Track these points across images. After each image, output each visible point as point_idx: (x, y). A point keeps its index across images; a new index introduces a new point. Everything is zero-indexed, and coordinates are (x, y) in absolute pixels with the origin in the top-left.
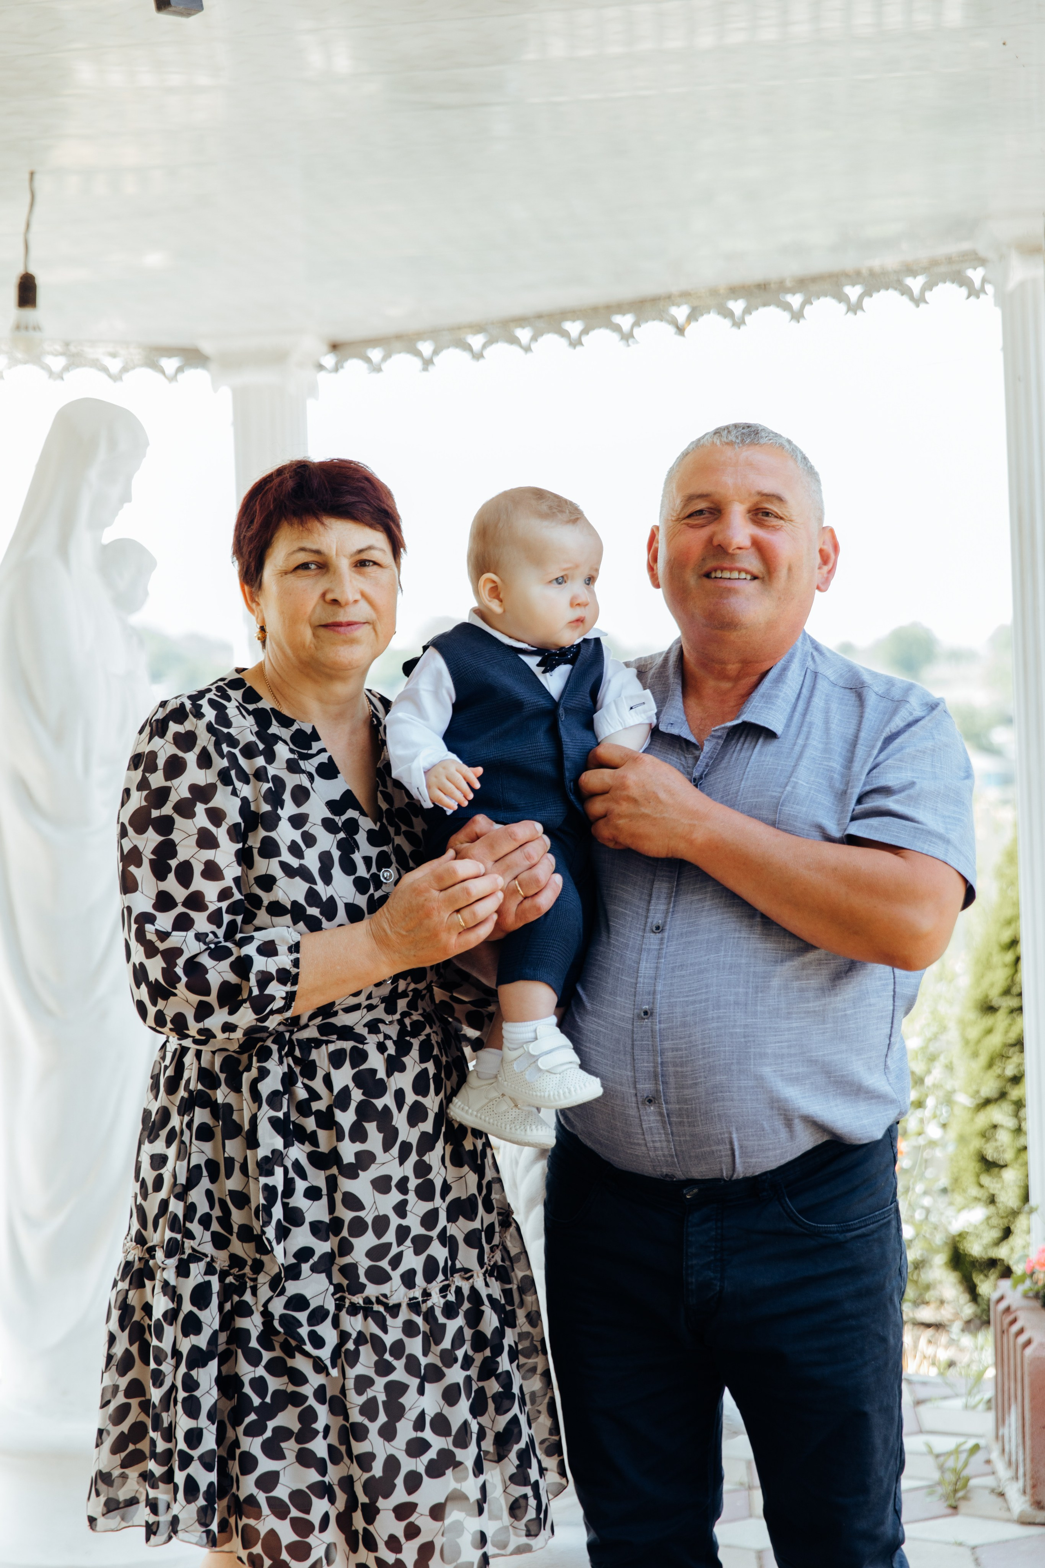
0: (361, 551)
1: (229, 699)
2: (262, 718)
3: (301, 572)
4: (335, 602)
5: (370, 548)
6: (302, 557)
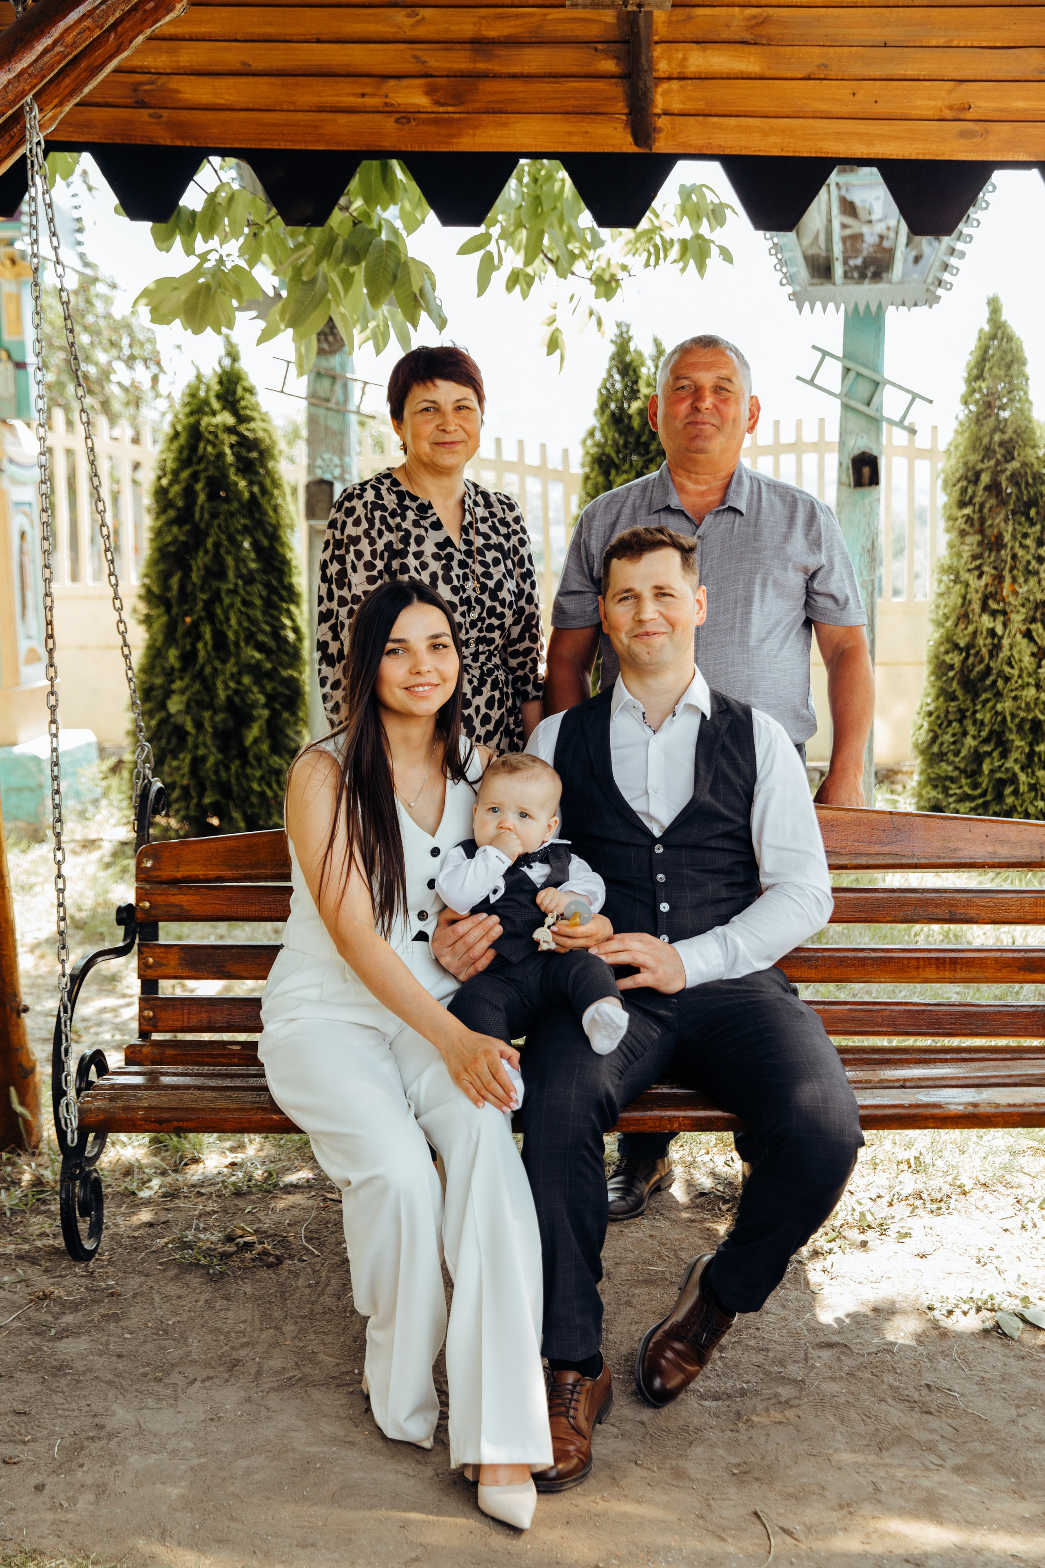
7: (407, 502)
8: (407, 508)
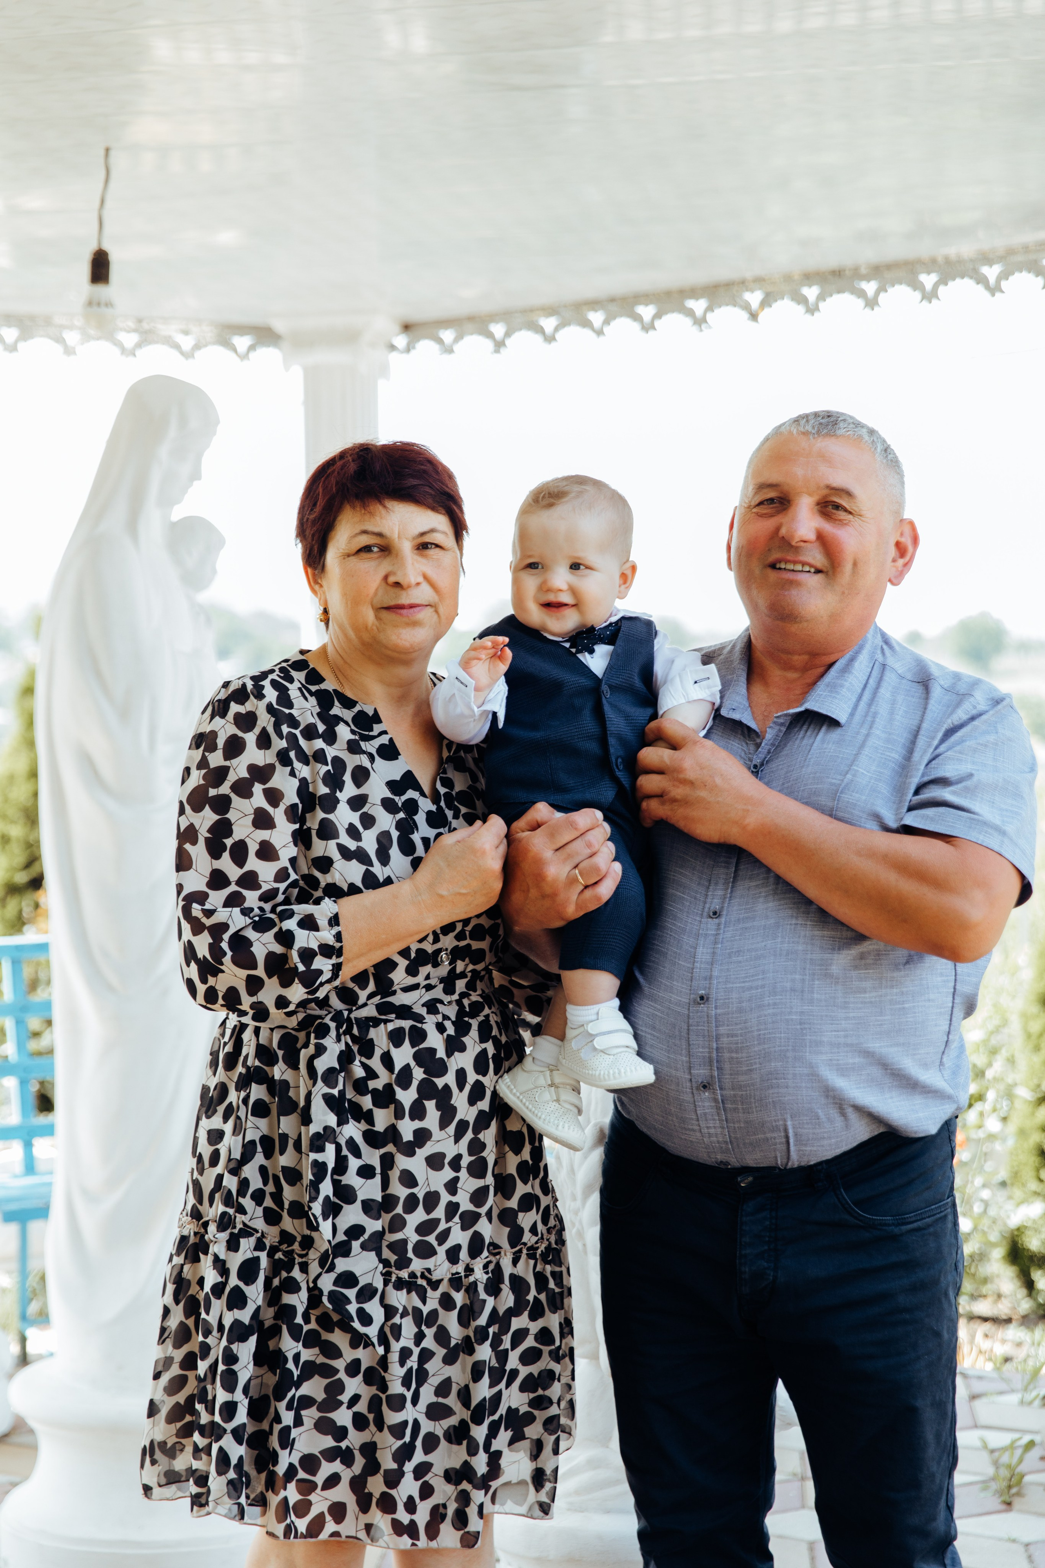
0: (423, 534)
1: (291, 680)
2: (325, 700)
3: (364, 555)
4: (397, 584)
5: (432, 531)
6: (365, 540)
7: (337, 710)
8: (338, 719)
